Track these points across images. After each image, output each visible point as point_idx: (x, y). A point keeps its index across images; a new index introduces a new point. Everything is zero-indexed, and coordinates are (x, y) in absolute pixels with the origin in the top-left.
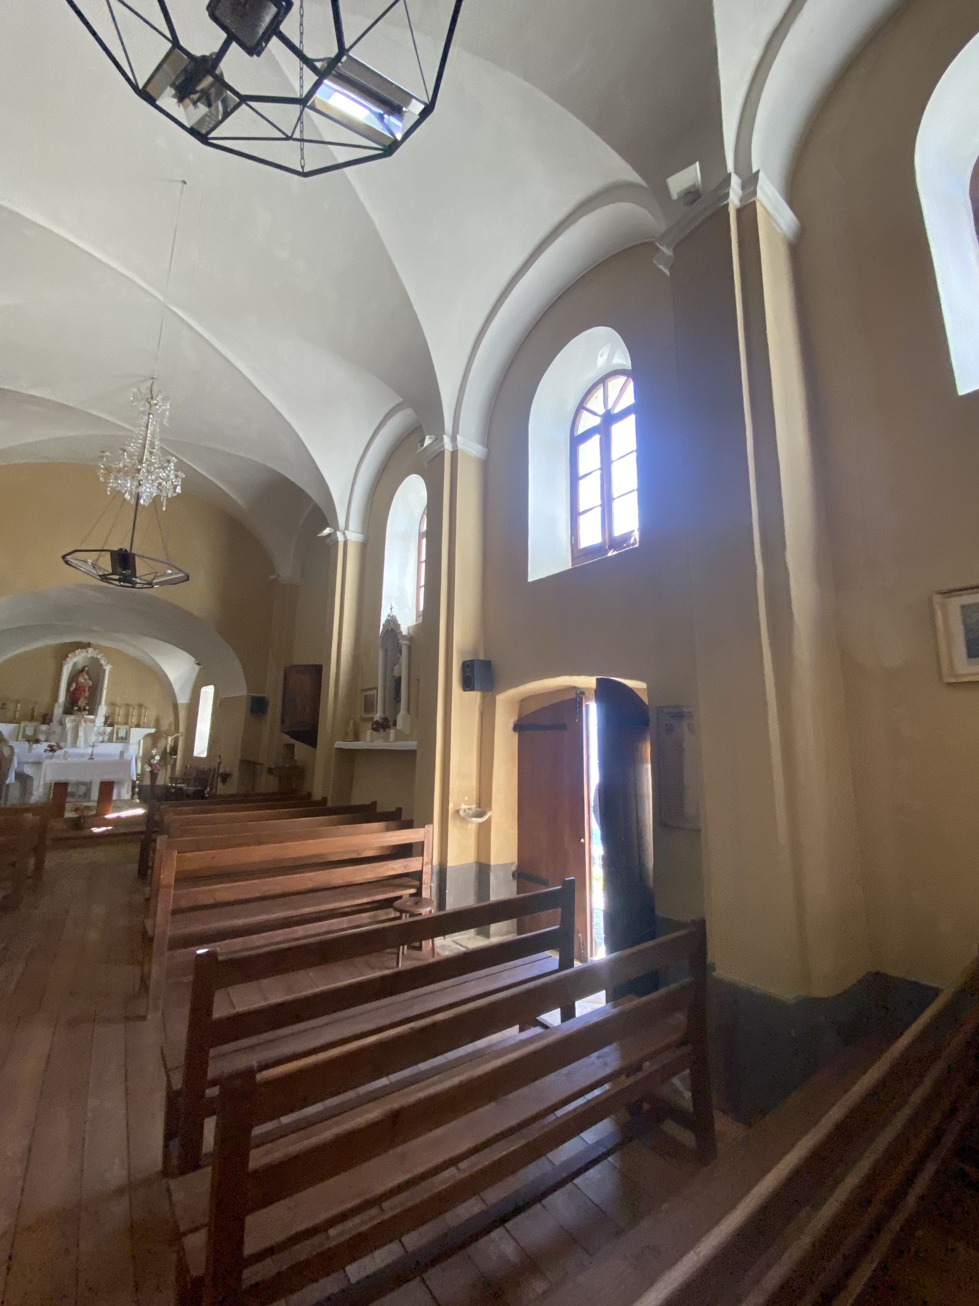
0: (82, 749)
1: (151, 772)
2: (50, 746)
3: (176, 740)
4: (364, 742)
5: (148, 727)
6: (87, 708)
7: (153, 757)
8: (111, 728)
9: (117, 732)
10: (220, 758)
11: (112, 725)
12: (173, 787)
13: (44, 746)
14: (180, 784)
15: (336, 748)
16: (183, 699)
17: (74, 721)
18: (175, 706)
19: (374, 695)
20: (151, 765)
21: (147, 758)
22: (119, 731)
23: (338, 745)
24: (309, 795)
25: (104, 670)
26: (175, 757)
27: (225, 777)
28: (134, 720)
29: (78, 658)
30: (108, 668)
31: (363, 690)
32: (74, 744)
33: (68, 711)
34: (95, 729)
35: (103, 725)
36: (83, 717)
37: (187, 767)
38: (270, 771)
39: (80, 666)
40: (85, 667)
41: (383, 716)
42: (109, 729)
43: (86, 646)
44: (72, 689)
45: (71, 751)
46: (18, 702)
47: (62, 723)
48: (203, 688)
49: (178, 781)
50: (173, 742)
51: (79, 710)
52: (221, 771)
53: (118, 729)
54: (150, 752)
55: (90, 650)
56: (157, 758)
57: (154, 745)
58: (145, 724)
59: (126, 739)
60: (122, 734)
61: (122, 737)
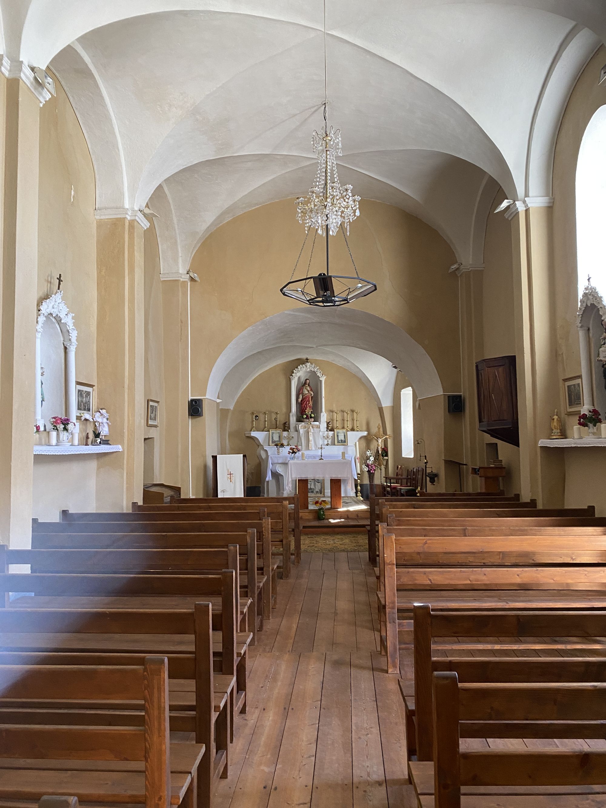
0: (314, 451)
1: (369, 471)
2: (291, 449)
3: (385, 441)
4: (572, 439)
5: (361, 430)
6: (313, 415)
7: (368, 458)
8: (333, 432)
9: (338, 436)
10: (426, 459)
11: (332, 430)
12: (389, 487)
13: (287, 449)
14: (394, 483)
15: (540, 447)
16: (387, 403)
17: (305, 427)
18: (381, 410)
19: (579, 384)
20: (368, 466)
21: (364, 459)
23: (542, 443)
24: (517, 497)
25: (321, 381)
26: (386, 458)
27: (433, 477)
28: (349, 424)
29: (300, 373)
30: (323, 379)
31: (565, 380)
32: (308, 447)
33: (300, 420)
34: (321, 433)
35: (326, 430)
36: (311, 424)
37: (398, 467)
38: (475, 471)
39: (303, 380)
40: (307, 379)
41: (591, 408)
43: (306, 361)
44: (300, 400)
45: (306, 453)
46: (265, 413)
47: (297, 430)
48: (402, 390)
49: (392, 481)
50: (383, 443)
51: (307, 418)
52: (429, 471)
53: (338, 433)
54: (366, 454)
55: (308, 364)
56: (372, 459)
57: (368, 448)
58: (359, 429)
59: (345, 442)
60: (341, 437)
61: (342, 440)
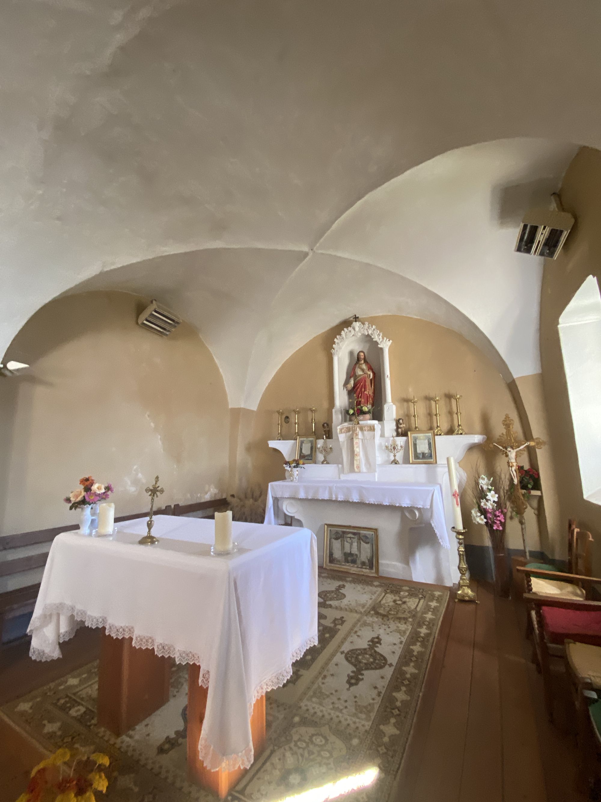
0: (364, 474)
5: (471, 432)
6: (370, 410)
8: (404, 438)
9: (415, 445)
11: (405, 434)
16: (522, 369)
17: (348, 430)
18: (510, 385)
22: (418, 442)
25: (382, 349)
26: (536, 493)
28: (443, 423)
30: (386, 345)
32: (352, 467)
34: (380, 441)
35: (393, 434)
36: (358, 423)
40: (360, 352)
42: (401, 441)
43: (353, 320)
44: (350, 387)
46: (295, 412)
50: (524, 460)
53: (415, 439)
55: (357, 325)
56: (495, 495)
58: (462, 430)
59: (431, 456)
60: (422, 447)
61: (423, 454)
